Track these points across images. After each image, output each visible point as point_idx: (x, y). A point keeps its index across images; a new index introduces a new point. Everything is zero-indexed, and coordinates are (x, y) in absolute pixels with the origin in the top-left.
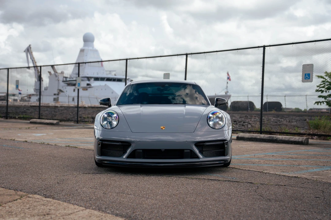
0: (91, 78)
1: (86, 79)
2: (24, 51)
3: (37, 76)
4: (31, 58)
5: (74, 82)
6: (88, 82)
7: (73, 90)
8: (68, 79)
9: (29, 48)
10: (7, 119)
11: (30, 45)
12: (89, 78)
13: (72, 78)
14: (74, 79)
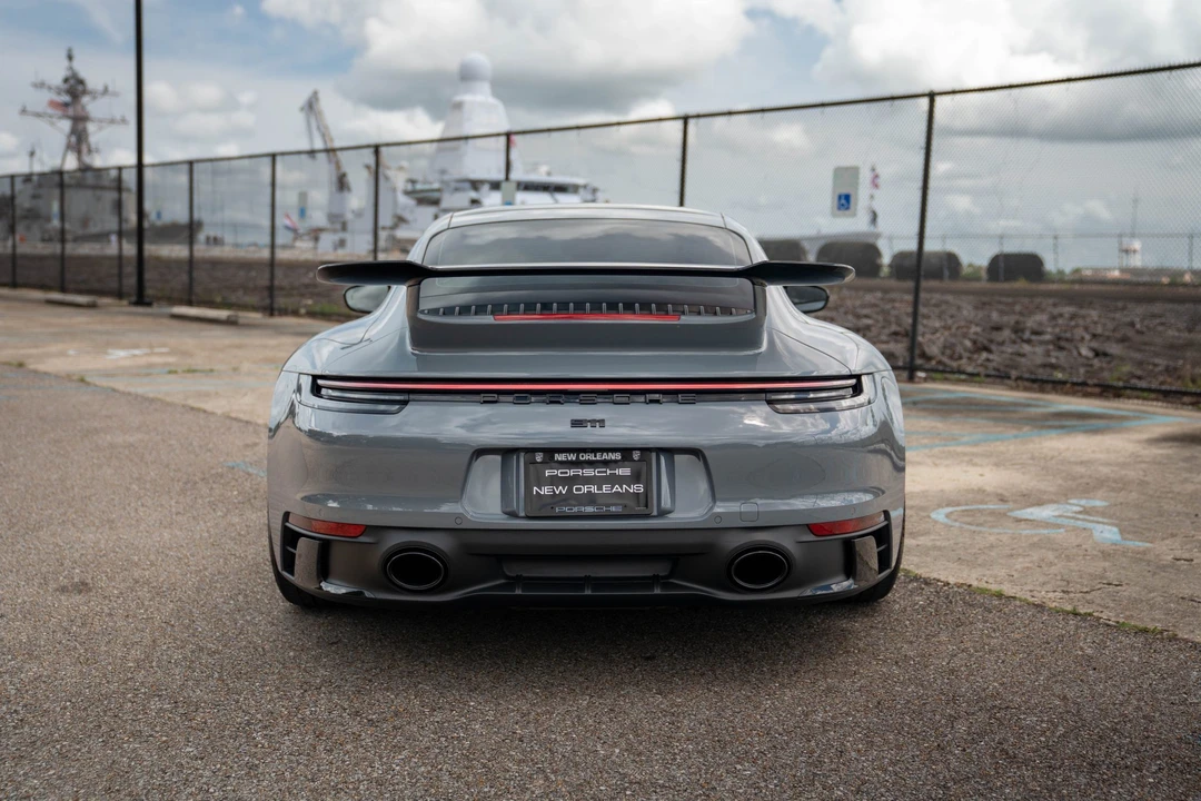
0: (482, 182)
1: (467, 185)
2: (302, 109)
3: (334, 179)
4: (318, 128)
5: (436, 195)
6: (473, 195)
7: (431, 217)
8: (419, 187)
9: (314, 100)
10: (272, 315)
11: (315, 94)
12: (475, 185)
13: (431, 183)
14: (436, 186)
